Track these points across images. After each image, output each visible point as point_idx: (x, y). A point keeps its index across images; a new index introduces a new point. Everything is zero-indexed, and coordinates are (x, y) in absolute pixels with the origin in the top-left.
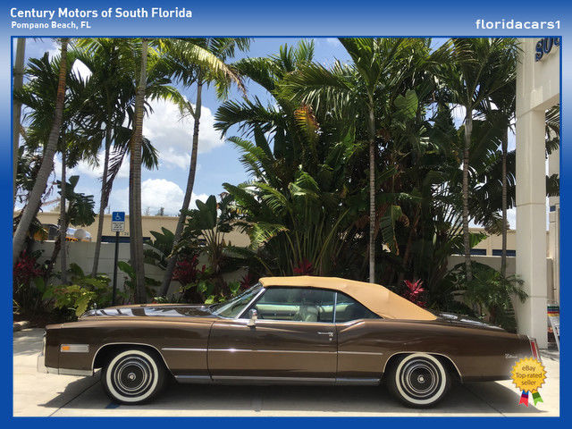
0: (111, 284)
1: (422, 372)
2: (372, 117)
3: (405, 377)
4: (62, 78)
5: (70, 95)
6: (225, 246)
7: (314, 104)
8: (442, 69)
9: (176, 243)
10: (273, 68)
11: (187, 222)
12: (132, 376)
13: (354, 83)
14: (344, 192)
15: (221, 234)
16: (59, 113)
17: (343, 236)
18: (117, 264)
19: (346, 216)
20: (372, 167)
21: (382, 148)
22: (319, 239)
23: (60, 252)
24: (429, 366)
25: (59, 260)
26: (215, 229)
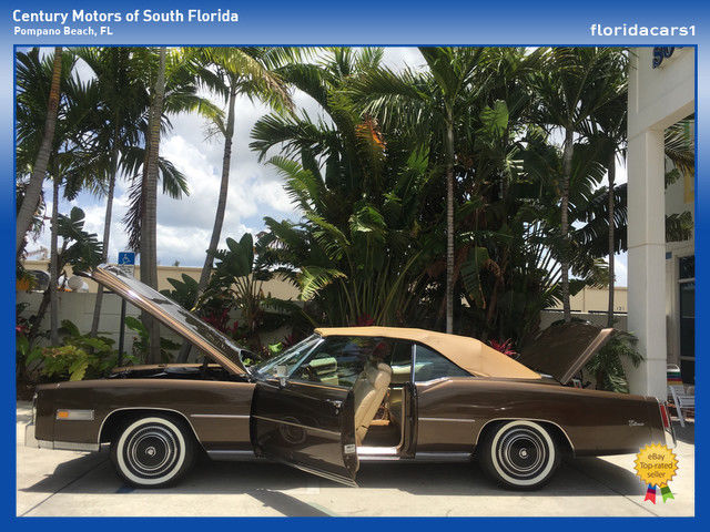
0: (116, 347)
1: (525, 444)
2: (450, 135)
3: (503, 452)
4: (56, 80)
5: (66, 104)
6: (263, 298)
7: (380, 117)
8: (536, 77)
9: (201, 294)
10: (325, 74)
11: (215, 266)
12: (151, 451)
13: (429, 94)
14: (415, 231)
15: (259, 282)
16: (51, 125)
17: (412, 287)
18: (124, 320)
19: (416, 261)
20: (450, 199)
21: (461, 179)
22: (382, 289)
23: (49, 305)
24: (535, 437)
25: (48, 316)
26: (250, 277)
